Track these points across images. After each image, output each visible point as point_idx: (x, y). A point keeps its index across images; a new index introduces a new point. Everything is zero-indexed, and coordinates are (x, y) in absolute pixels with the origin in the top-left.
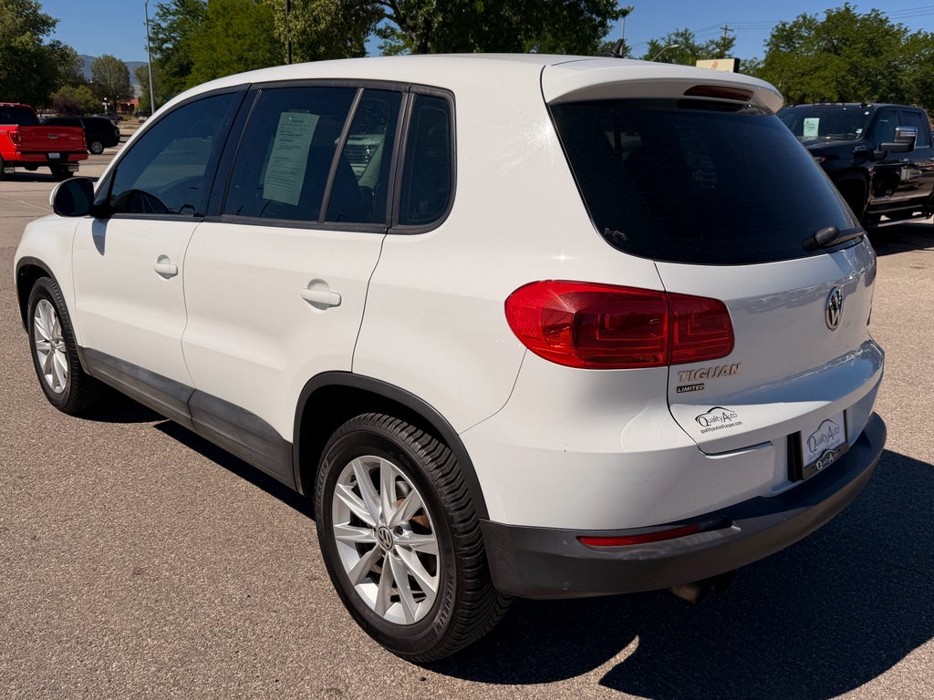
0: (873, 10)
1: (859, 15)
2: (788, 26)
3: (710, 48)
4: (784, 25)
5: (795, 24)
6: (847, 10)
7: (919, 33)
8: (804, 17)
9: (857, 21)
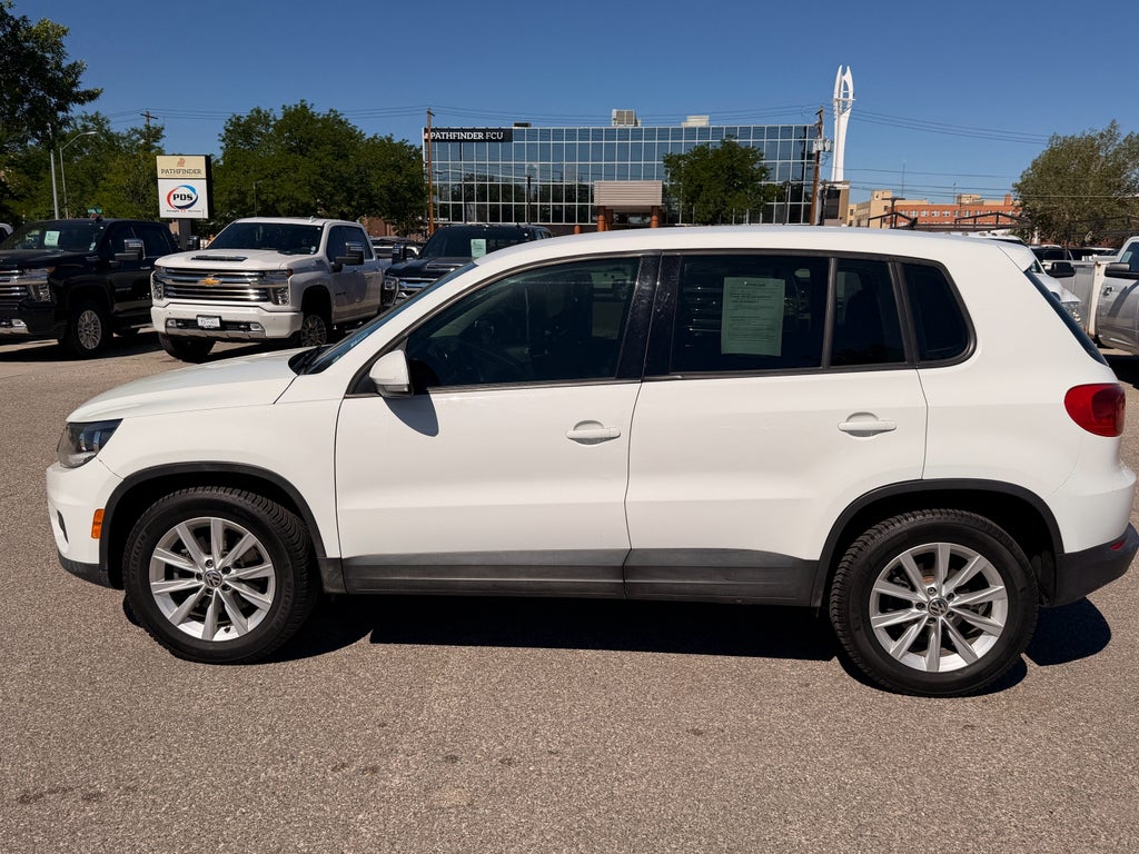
0: (331, 110)
1: (319, 115)
2: (243, 120)
3: (134, 138)
4: (238, 119)
5: (251, 119)
6: (304, 107)
7: (375, 137)
8: (259, 112)
9: (319, 121)
